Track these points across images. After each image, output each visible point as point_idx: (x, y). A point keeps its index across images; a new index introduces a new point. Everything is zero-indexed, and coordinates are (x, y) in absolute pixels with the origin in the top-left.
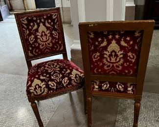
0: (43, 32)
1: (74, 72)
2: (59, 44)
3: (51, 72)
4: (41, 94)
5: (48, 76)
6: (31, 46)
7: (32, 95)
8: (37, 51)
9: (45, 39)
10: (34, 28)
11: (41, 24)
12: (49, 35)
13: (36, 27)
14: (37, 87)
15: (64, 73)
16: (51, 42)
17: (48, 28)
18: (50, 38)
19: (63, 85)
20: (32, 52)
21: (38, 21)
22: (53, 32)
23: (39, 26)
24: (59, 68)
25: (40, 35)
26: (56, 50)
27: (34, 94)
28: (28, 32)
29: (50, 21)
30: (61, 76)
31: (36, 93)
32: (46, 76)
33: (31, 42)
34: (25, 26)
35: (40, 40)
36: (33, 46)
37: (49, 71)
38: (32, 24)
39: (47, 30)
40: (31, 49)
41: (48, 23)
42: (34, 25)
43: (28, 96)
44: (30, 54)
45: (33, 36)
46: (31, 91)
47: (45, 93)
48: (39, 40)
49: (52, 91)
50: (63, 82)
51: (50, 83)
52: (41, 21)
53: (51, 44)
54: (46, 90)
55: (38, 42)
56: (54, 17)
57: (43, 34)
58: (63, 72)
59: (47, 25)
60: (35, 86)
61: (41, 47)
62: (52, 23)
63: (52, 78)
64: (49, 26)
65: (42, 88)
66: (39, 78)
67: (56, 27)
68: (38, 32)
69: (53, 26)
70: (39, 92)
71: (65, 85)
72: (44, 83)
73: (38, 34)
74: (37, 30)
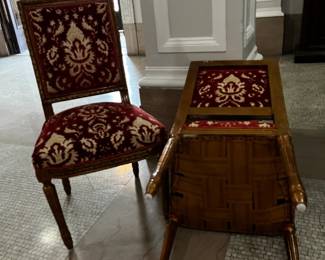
0: (76, 40)
1: (139, 121)
2: (111, 68)
3: (88, 122)
4: (64, 163)
5: (81, 127)
6: (52, 71)
7: (45, 165)
8: (64, 81)
9: (80, 56)
10: (58, 32)
11: (73, 24)
12: (89, 47)
13: (61, 29)
14: (56, 148)
15: (117, 123)
16: (94, 62)
17: (87, 33)
18: (92, 55)
19: (112, 145)
20: (53, 84)
21: (67, 17)
22: (99, 42)
23: (67, 27)
24: (106, 113)
25: (70, 46)
26: (104, 81)
27: (49, 164)
28: (44, 40)
29: (91, 18)
30: (109, 127)
31: (52, 162)
32: (76, 129)
33: (51, 62)
34: (39, 27)
35: (71, 58)
36: (56, 69)
37: (85, 119)
38: (52, 23)
39: (86, 37)
40: (50, 76)
41: (88, 21)
42: (57, 25)
43: (36, 168)
44: (50, 89)
45: (55, 49)
46: (43, 156)
47: (72, 162)
48: (67, 59)
49: (87, 159)
50: (112, 140)
51: (83, 140)
52: (71, 18)
53: (93, 67)
54: (75, 155)
55: (65, 63)
56: (100, 11)
57: (77, 45)
58: (114, 121)
59: (86, 25)
60: (52, 147)
61: (72, 73)
62: (96, 23)
63: (90, 131)
64: (89, 28)
65: (66, 150)
66: (61, 132)
67: (104, 31)
68: (66, 40)
69: (98, 28)
70: (59, 160)
71: (116, 146)
72: (70, 141)
73: (65, 44)
74: (63, 37)
